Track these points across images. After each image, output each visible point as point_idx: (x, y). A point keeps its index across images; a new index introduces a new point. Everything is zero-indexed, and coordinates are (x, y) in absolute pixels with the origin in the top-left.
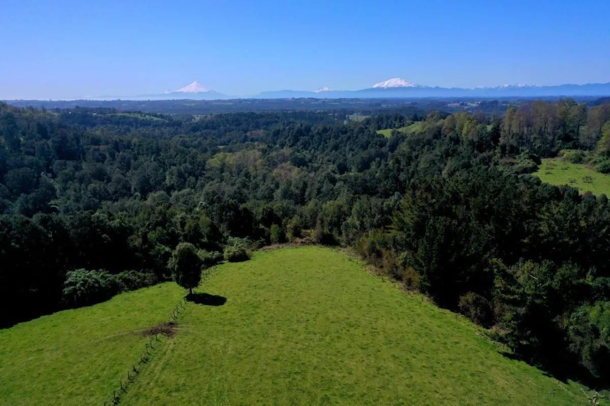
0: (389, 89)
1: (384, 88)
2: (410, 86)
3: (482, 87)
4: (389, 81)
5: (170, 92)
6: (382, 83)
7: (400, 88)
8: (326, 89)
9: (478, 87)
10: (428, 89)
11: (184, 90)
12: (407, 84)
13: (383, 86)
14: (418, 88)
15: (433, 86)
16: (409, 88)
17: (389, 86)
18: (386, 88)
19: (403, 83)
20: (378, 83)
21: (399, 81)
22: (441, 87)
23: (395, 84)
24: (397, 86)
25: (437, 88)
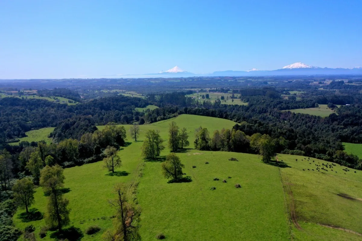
0: (293, 70)
1: (290, 69)
2: (308, 67)
3: (358, 67)
4: (293, 65)
5: (163, 72)
6: (289, 66)
7: (301, 69)
8: (254, 69)
9: (356, 67)
10: (319, 69)
11: (170, 71)
12: (305, 66)
13: (289, 68)
14: (313, 69)
15: (323, 67)
16: (307, 69)
17: (293, 67)
18: (291, 69)
19: (303, 66)
20: (286, 66)
21: (300, 64)
22: (328, 67)
23: (298, 66)
24: (298, 67)
25: (326, 68)
